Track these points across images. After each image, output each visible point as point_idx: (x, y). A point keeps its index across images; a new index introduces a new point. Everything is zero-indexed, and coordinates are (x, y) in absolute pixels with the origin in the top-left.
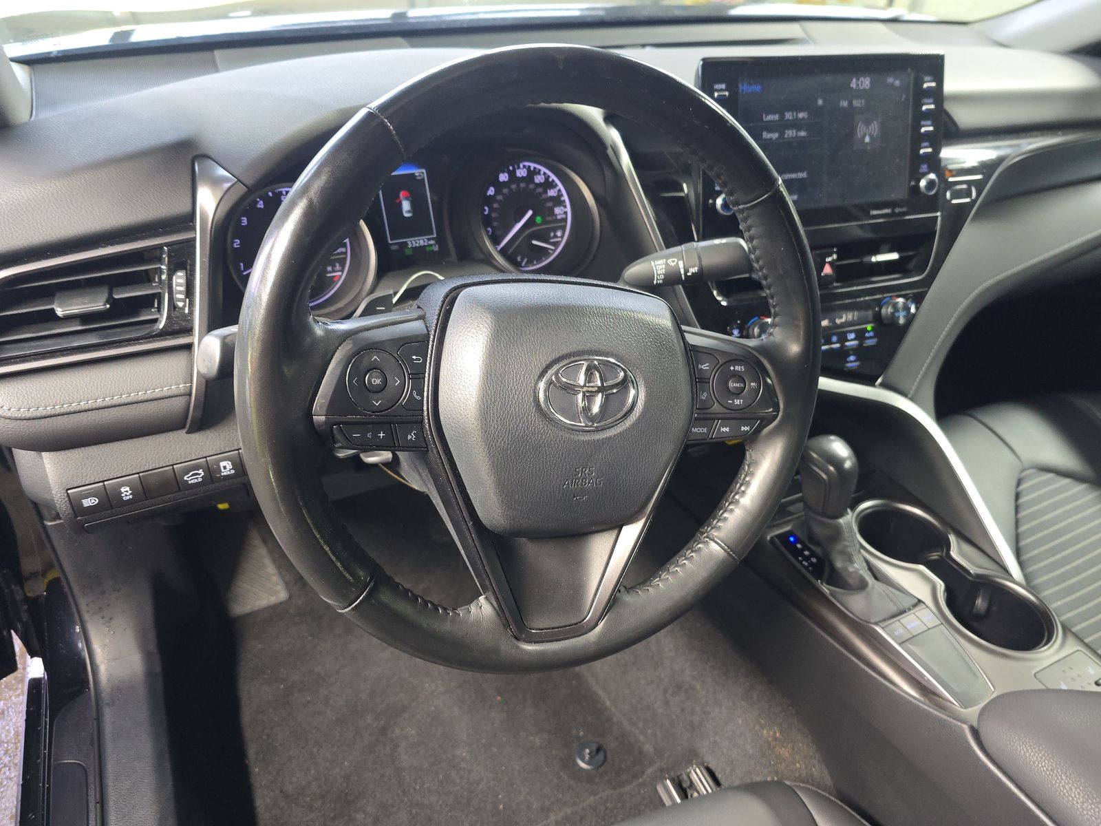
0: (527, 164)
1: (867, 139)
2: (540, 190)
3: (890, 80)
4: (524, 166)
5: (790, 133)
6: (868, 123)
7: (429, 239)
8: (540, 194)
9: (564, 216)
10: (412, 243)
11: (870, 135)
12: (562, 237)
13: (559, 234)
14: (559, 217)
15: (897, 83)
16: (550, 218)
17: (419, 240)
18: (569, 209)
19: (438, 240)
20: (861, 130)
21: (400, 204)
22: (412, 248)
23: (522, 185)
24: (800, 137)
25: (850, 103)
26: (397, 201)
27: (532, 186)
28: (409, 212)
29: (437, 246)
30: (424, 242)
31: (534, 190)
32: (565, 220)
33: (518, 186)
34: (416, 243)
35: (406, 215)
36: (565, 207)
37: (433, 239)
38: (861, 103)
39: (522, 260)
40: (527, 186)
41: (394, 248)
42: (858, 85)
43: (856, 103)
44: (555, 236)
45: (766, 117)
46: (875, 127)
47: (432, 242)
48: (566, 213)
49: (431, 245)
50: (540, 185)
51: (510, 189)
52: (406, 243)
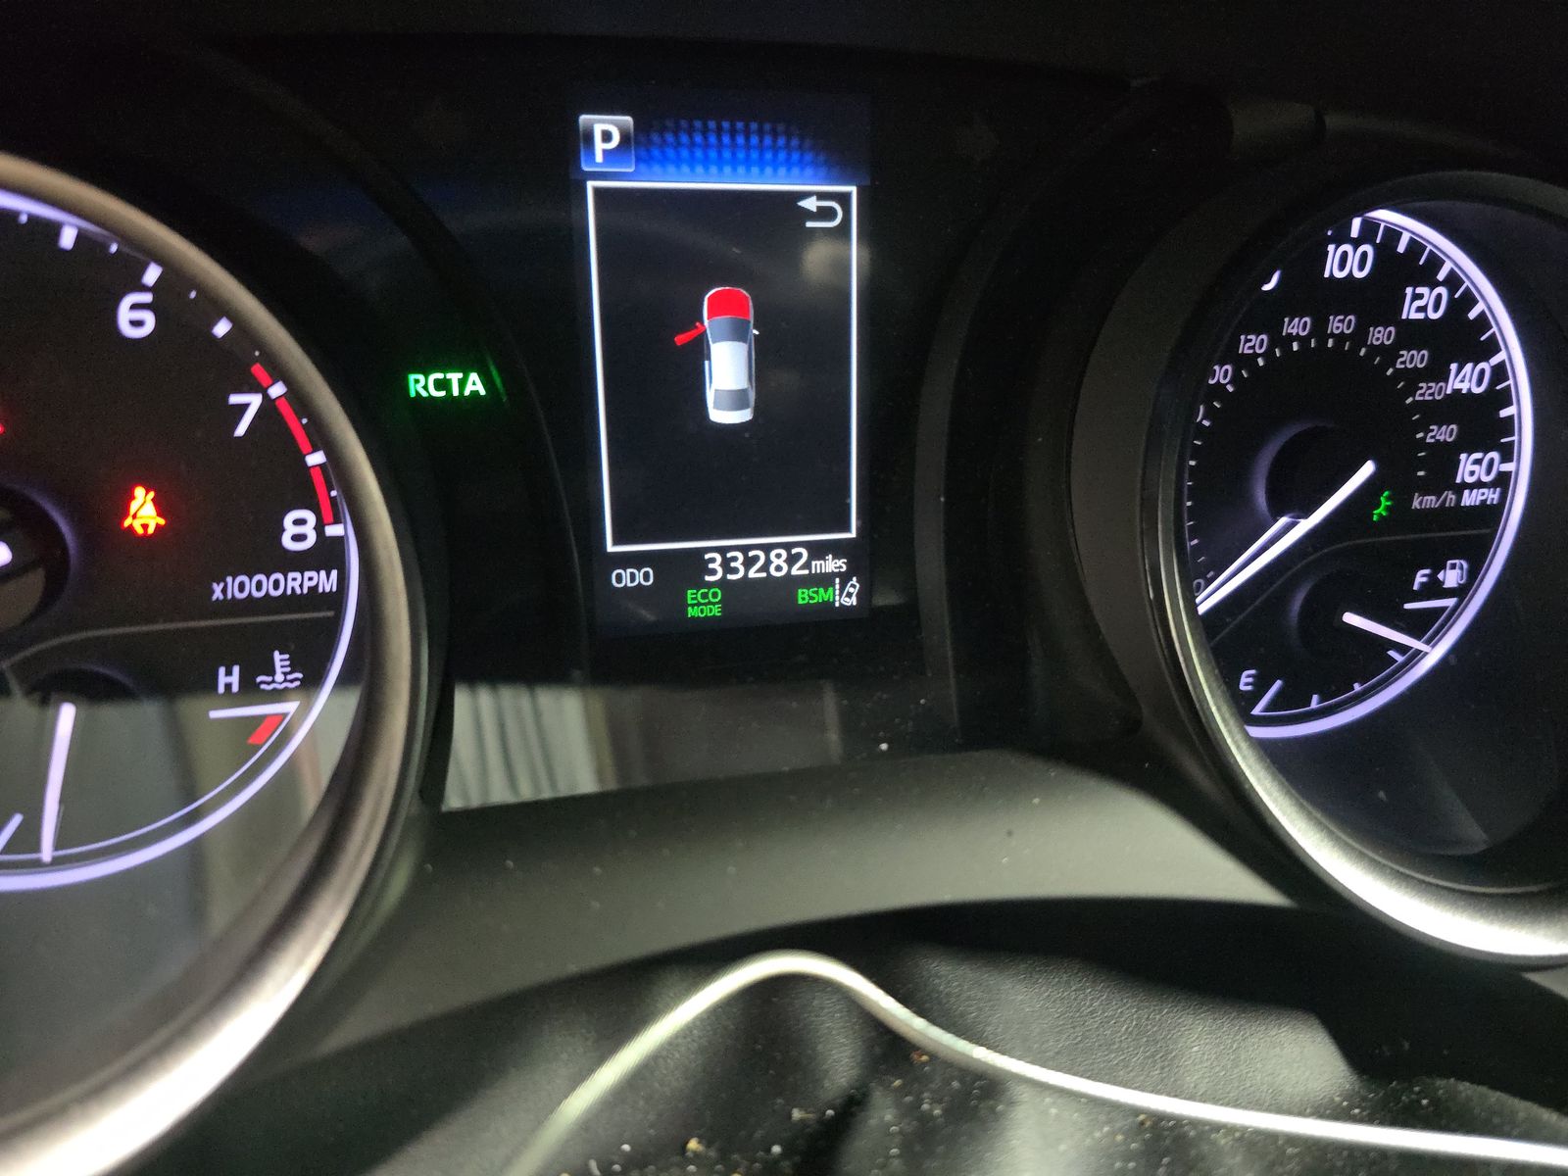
0: (1385, 216)
2: (1414, 359)
4: (1370, 229)
7: (818, 551)
8: (1414, 377)
9: (1492, 496)
10: (726, 565)
12: (1462, 592)
13: (1451, 578)
14: (1470, 499)
16: (1431, 501)
17: (767, 549)
18: (1523, 467)
19: (862, 559)
21: (698, 352)
22: (723, 583)
23: (1339, 325)
26: (680, 339)
27: (1381, 335)
28: (738, 400)
29: (854, 586)
30: (792, 560)
31: (1390, 353)
32: (1492, 515)
33: (1319, 329)
34: (749, 563)
35: (720, 416)
36: (1507, 454)
37: (836, 549)
39: (1261, 687)
40: (1360, 335)
41: (626, 578)
44: (1434, 589)
47: (831, 565)
48: (1503, 481)
49: (825, 580)
50: (1414, 334)
51: (1279, 340)
52: (695, 563)
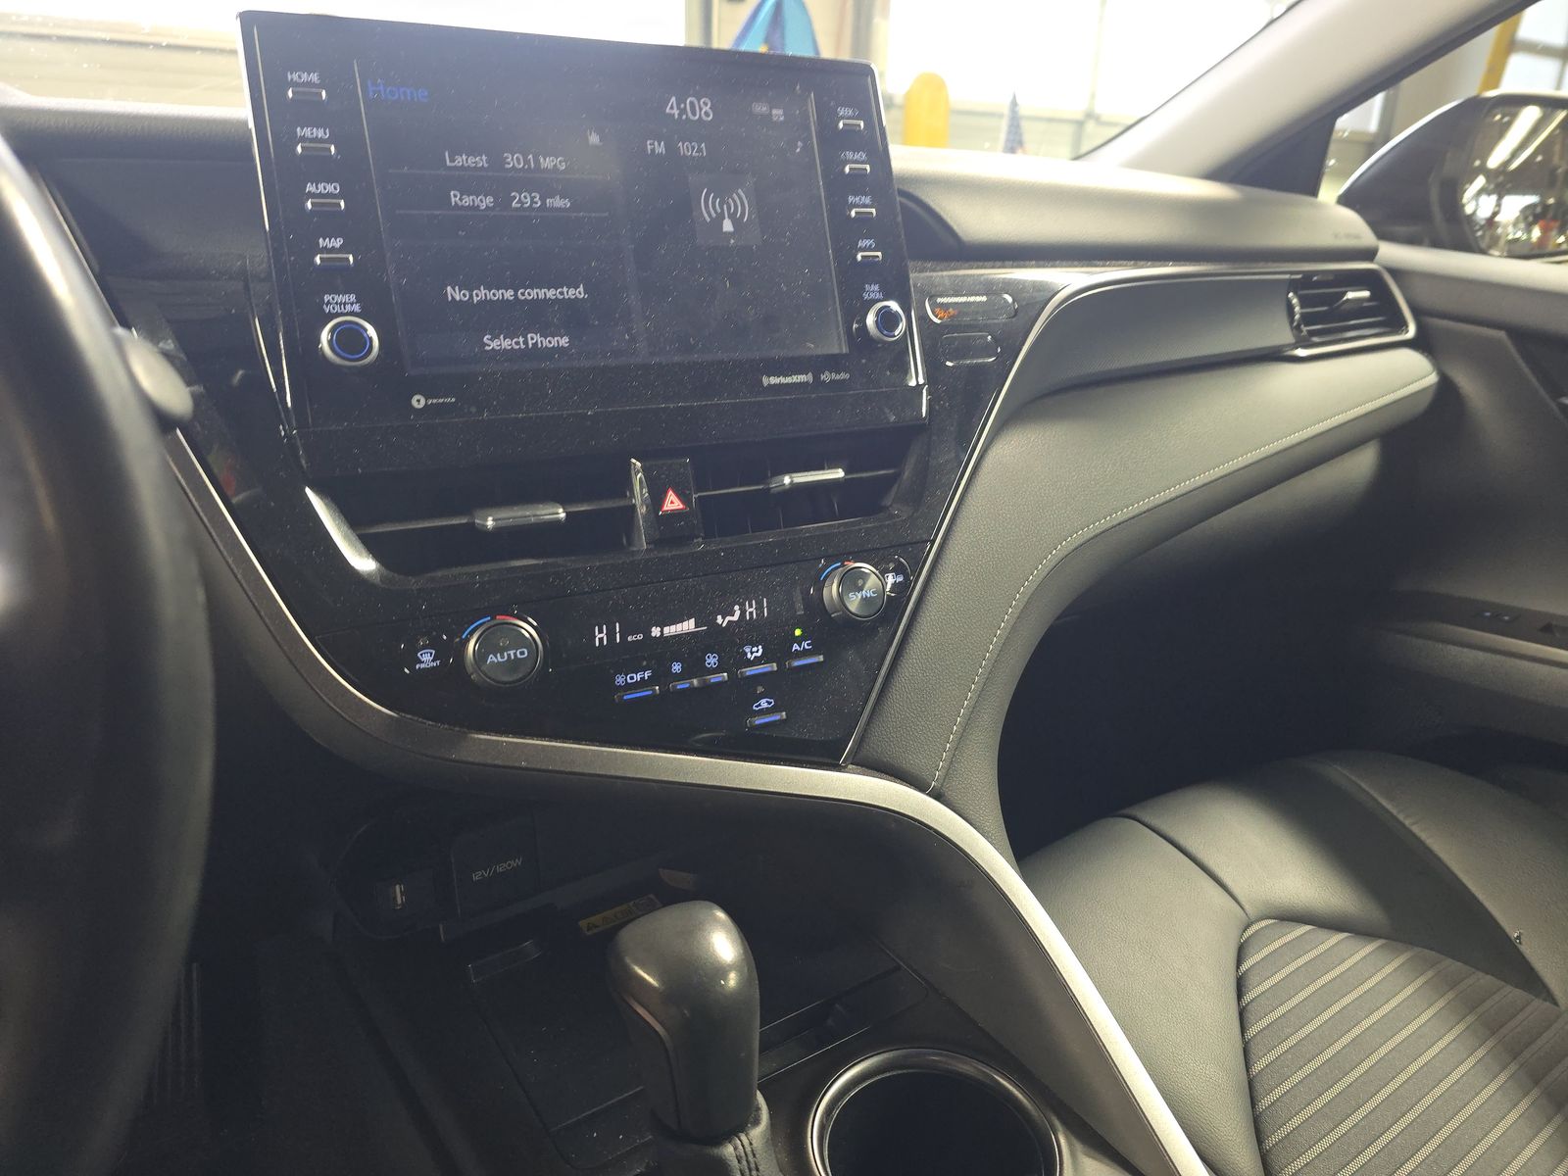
1: (728, 226)
3: (760, 108)
5: (522, 199)
6: (723, 192)
11: (732, 217)
15: (778, 114)
20: (707, 207)
24: (553, 209)
25: (671, 148)
38: (700, 150)
42: (683, 111)
43: (685, 149)
45: (452, 160)
46: (741, 201)
